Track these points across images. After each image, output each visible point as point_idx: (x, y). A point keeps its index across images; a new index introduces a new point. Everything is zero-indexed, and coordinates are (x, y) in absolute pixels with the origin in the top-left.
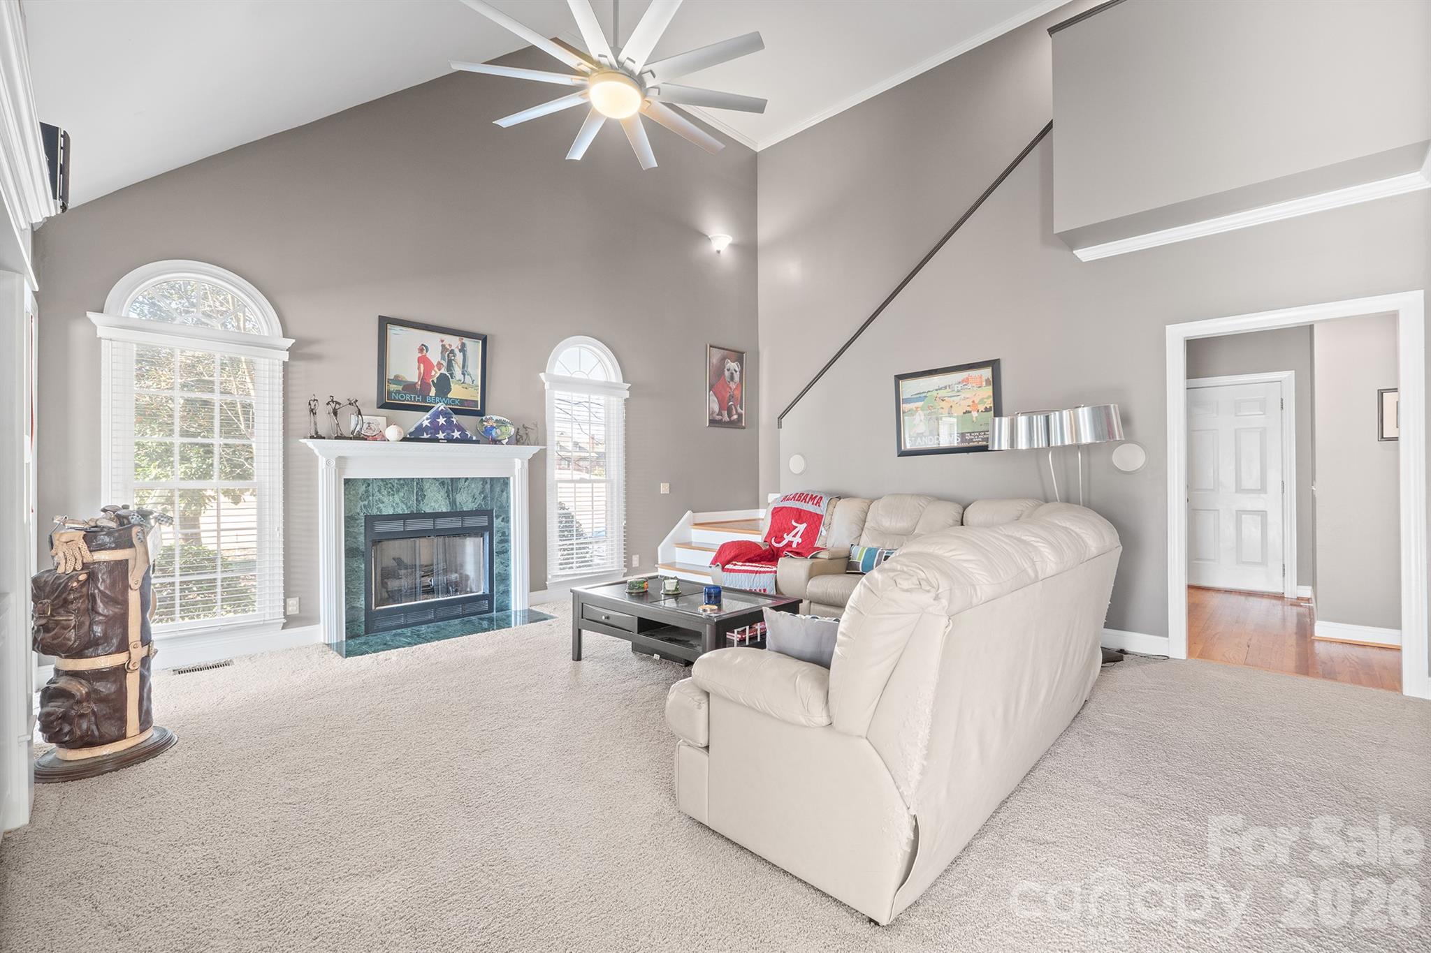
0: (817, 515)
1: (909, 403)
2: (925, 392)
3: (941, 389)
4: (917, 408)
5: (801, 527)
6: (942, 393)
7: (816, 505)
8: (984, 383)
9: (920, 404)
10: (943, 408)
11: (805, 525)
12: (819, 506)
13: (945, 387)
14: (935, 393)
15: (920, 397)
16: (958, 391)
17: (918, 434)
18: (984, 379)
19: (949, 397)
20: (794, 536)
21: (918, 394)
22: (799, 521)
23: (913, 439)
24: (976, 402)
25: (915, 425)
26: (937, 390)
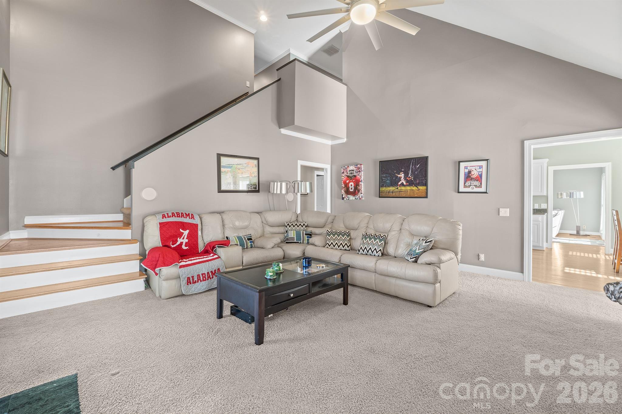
0: (194, 224)
1: (225, 168)
2: (231, 165)
3: (238, 165)
4: (228, 171)
5: (186, 233)
6: (239, 166)
7: (192, 218)
8: (254, 166)
9: (229, 169)
10: (239, 173)
11: (188, 231)
12: (194, 219)
13: (240, 164)
14: (236, 166)
15: (230, 166)
16: (245, 167)
17: (228, 183)
18: (254, 164)
19: (241, 169)
20: (183, 239)
21: (229, 165)
22: (185, 229)
23: (226, 185)
24: (252, 173)
25: (227, 179)
26: (237, 165)
